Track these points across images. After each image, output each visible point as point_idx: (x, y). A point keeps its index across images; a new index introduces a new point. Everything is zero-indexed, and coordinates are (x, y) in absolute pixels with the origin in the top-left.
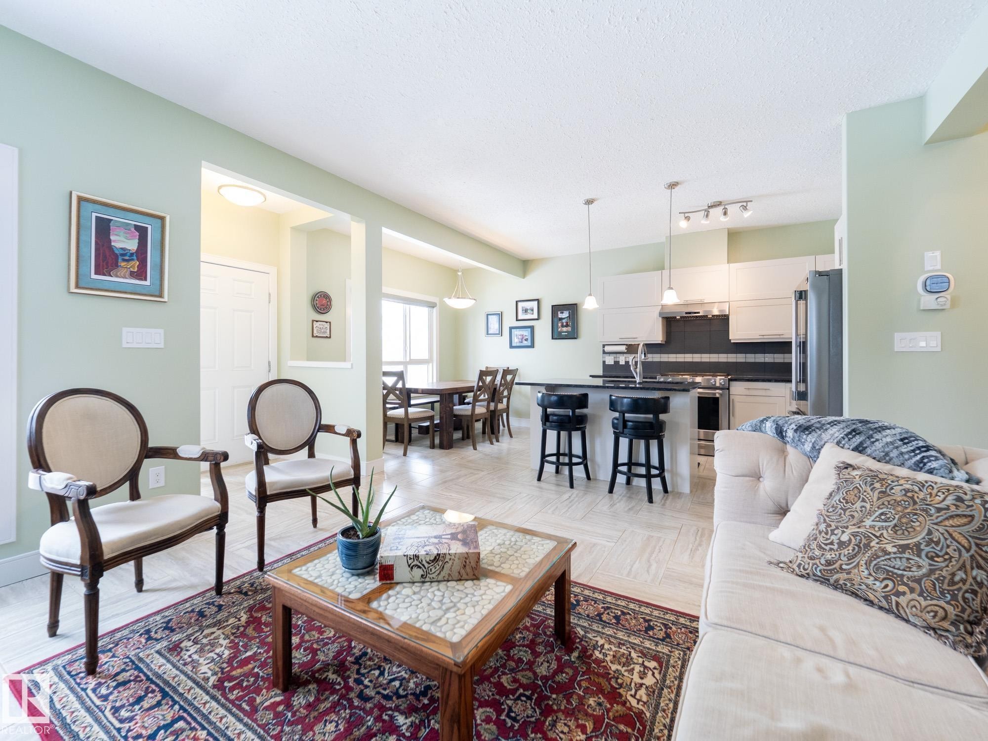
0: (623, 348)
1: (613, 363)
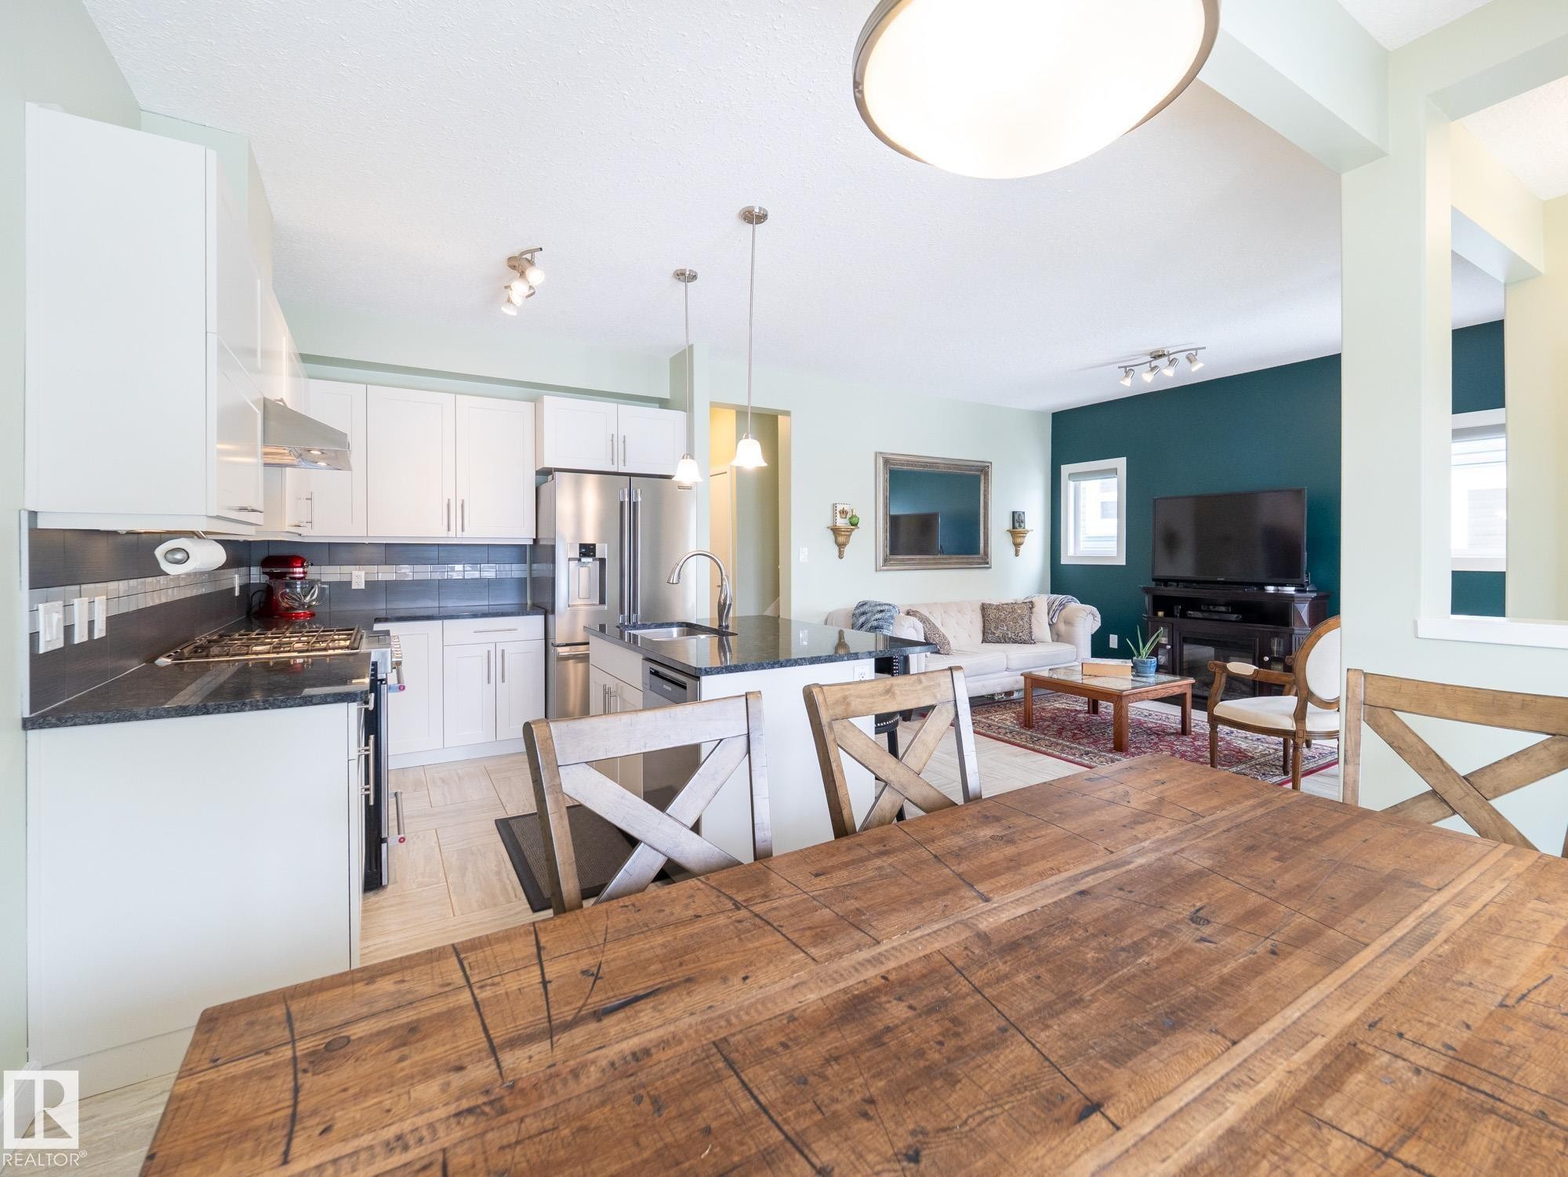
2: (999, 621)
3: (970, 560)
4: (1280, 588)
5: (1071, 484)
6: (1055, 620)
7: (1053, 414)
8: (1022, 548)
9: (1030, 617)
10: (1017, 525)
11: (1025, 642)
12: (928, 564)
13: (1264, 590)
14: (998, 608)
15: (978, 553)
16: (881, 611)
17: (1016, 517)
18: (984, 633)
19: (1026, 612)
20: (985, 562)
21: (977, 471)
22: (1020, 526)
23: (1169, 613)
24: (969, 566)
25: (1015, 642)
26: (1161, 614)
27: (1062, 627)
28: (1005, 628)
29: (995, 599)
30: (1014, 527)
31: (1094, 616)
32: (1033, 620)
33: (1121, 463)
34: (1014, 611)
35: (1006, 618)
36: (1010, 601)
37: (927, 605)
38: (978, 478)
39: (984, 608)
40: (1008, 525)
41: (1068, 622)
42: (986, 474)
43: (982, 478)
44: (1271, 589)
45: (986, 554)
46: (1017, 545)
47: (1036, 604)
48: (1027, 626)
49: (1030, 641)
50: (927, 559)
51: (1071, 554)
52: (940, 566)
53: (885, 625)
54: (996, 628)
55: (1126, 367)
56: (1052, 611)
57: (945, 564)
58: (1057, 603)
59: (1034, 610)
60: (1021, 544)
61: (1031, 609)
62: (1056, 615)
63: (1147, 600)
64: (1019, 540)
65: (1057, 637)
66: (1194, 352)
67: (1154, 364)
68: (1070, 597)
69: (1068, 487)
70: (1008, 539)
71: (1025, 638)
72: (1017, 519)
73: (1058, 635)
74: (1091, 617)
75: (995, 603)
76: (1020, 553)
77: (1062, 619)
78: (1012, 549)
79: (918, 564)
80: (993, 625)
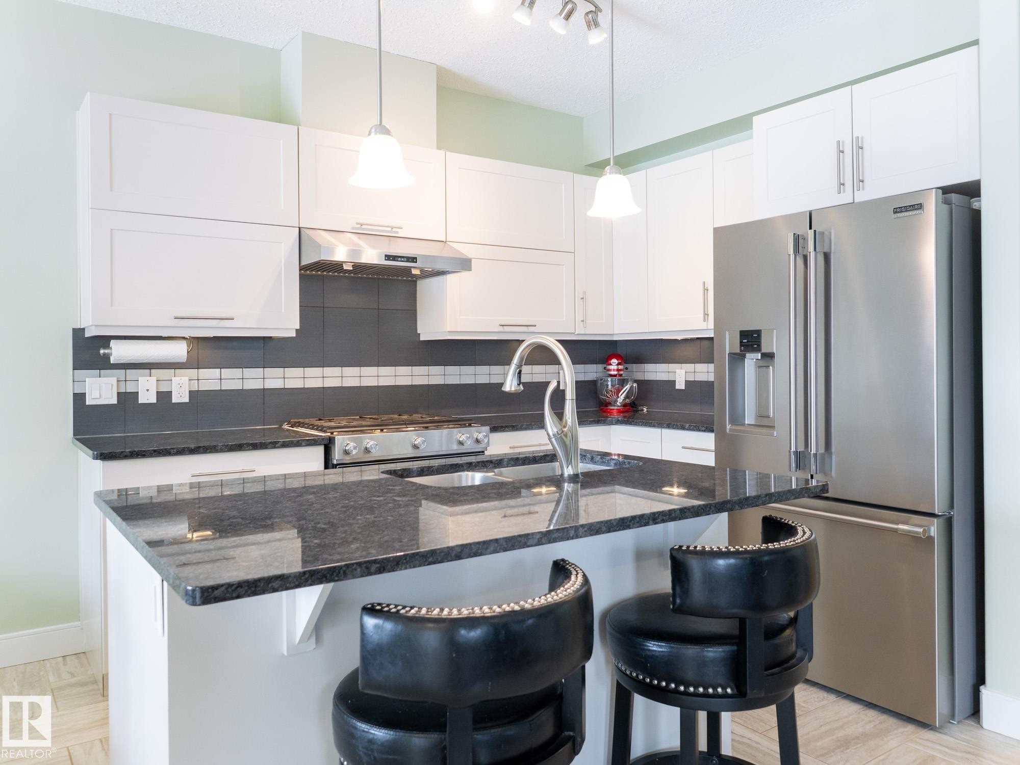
0: (179, 351)
1: (114, 401)
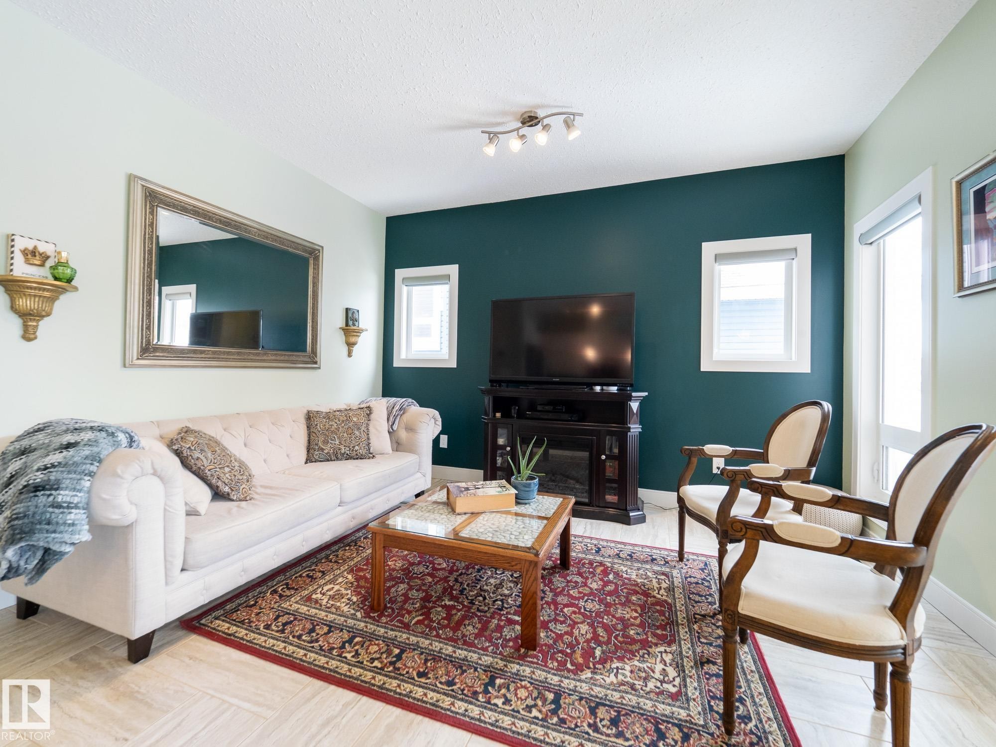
2: (329, 433)
3: (294, 358)
4: (605, 388)
5: (405, 289)
6: (395, 427)
7: (388, 218)
8: (355, 349)
9: (368, 425)
10: (350, 323)
11: (361, 457)
12: (227, 360)
13: (592, 389)
14: (328, 416)
15: (305, 350)
16: (69, 446)
17: (350, 315)
18: (308, 450)
19: (363, 420)
20: (312, 361)
21: (305, 251)
22: (354, 325)
23: (506, 415)
24: (292, 364)
25: (350, 458)
26: (498, 415)
27: (403, 434)
28: (337, 442)
29: (324, 404)
30: (347, 325)
31: (436, 420)
32: (371, 428)
33: (453, 270)
34: (349, 419)
35: (338, 429)
36: (342, 407)
37: (222, 418)
38: (306, 261)
39: (310, 417)
40: (341, 322)
41: (410, 429)
42: (316, 259)
43: (311, 262)
44: (598, 389)
45: (314, 352)
46: (350, 345)
47: (374, 410)
48: (364, 437)
49: (368, 455)
50: (228, 353)
51: (403, 357)
52: (249, 364)
53: (67, 480)
54: (326, 442)
55: (489, 133)
56: (392, 417)
57: (258, 361)
58: (397, 408)
59: (372, 416)
60: (354, 344)
61: (368, 415)
62: (397, 422)
63: (488, 401)
64: (352, 340)
65: (398, 446)
66: (572, 117)
67: (522, 132)
68: (410, 400)
69: (402, 291)
70: (340, 338)
71: (363, 451)
72: (350, 317)
73: (398, 443)
74: (433, 421)
75: (324, 409)
76: (354, 354)
77: (403, 425)
78: (345, 349)
79: (210, 359)
80: (322, 438)
